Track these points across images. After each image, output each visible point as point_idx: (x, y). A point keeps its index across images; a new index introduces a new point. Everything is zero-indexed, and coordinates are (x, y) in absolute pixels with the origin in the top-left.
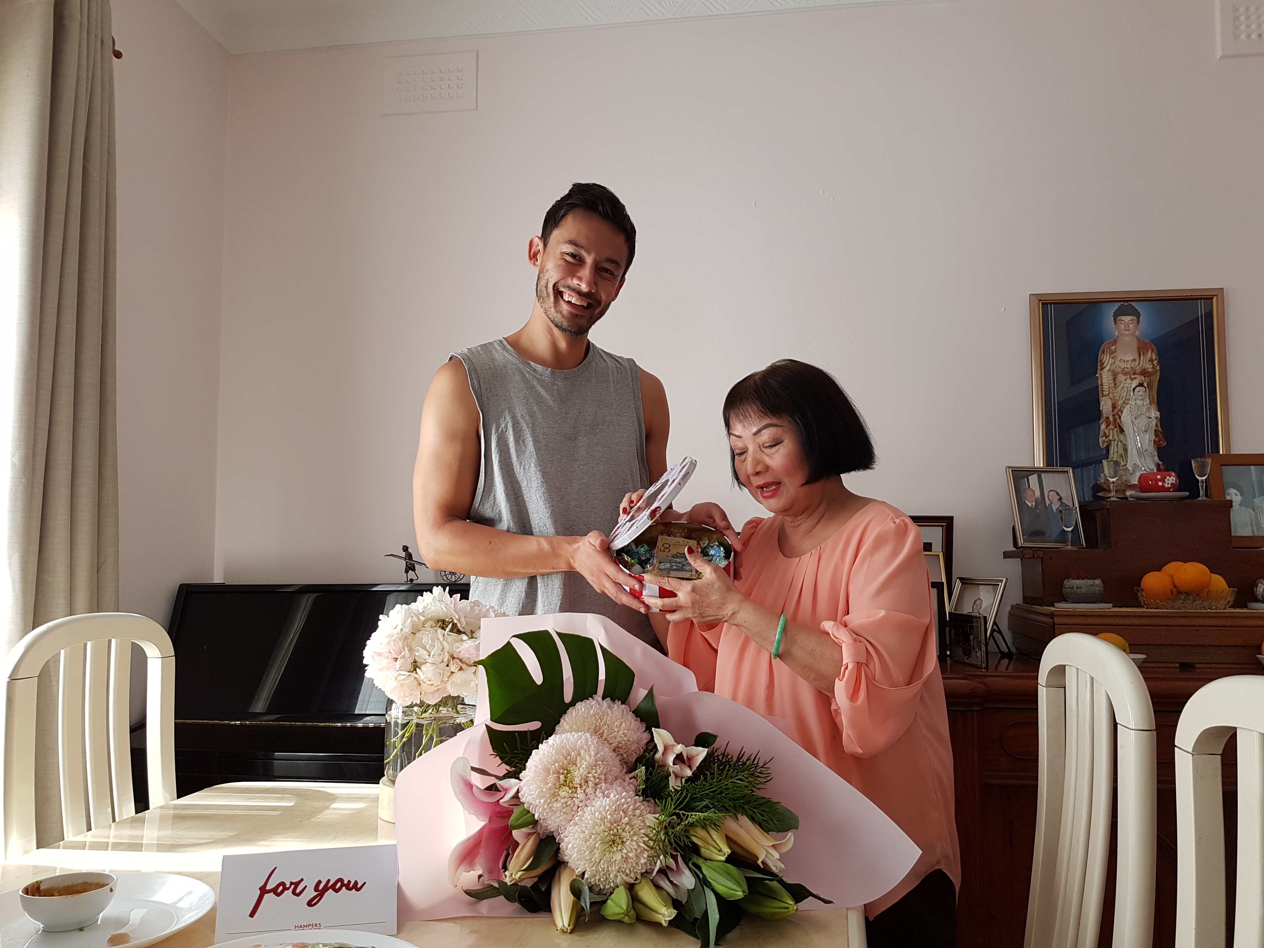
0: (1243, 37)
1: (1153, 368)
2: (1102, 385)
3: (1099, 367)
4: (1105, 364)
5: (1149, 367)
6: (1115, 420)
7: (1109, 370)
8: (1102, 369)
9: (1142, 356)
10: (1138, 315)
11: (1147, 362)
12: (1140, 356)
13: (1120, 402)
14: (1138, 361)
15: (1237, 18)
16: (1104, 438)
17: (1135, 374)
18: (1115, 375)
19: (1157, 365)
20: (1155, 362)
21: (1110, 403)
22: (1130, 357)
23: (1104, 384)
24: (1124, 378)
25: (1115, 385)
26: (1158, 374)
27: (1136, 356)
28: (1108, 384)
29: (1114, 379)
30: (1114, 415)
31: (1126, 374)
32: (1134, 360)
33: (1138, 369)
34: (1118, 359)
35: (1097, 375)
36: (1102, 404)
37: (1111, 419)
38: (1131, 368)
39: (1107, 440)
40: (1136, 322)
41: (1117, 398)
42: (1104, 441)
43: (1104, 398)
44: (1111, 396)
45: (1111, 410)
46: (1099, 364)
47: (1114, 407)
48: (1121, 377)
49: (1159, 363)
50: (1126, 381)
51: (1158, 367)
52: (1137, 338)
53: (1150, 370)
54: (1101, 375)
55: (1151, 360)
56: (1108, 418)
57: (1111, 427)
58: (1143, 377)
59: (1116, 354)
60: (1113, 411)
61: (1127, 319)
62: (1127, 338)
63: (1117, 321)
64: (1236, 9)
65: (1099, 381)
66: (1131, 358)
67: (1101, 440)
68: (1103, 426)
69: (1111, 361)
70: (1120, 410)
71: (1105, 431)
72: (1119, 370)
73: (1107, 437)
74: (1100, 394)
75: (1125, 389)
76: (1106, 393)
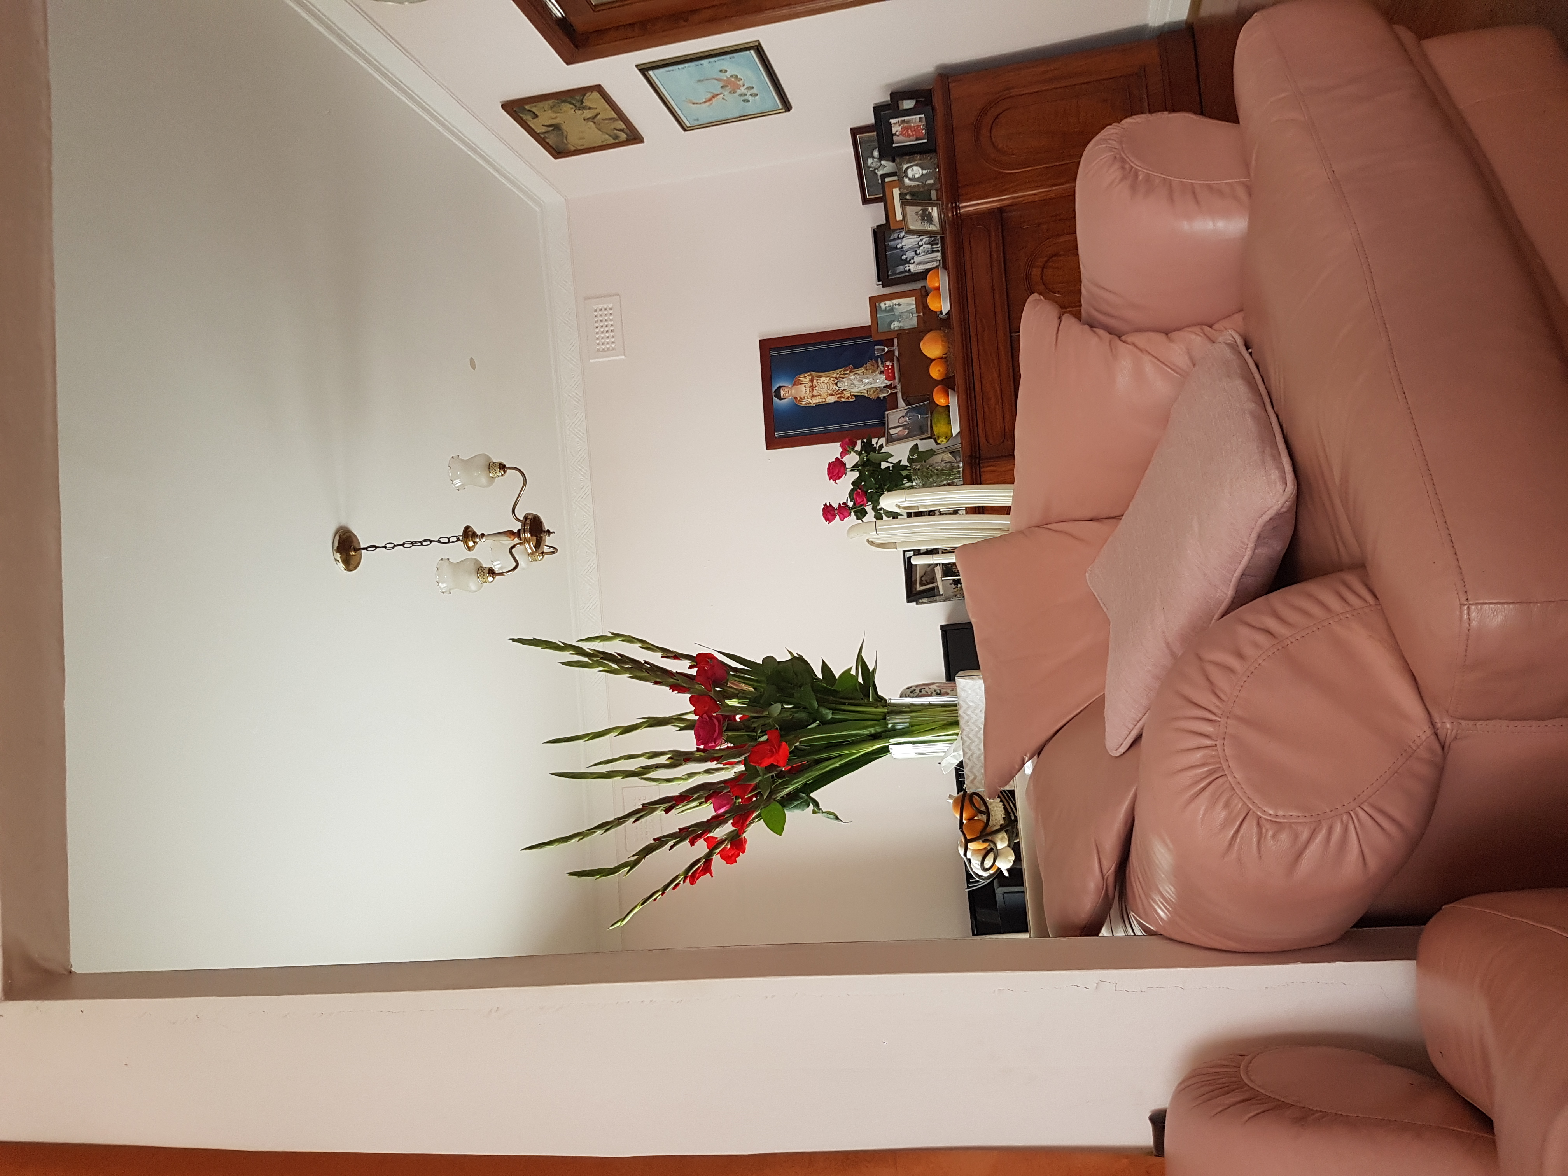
0: (613, 345)
1: (809, 376)
2: (820, 402)
3: (810, 405)
4: (808, 402)
5: (808, 378)
6: (839, 394)
7: (811, 399)
8: (810, 403)
9: (803, 382)
10: (780, 387)
12: (802, 384)
13: (829, 392)
14: (806, 385)
15: (603, 349)
16: (850, 399)
17: (813, 385)
18: (814, 396)
20: (806, 375)
21: (830, 397)
22: (804, 389)
24: (815, 391)
25: (819, 395)
26: (812, 373)
27: (803, 386)
28: (819, 400)
29: (816, 396)
30: (837, 394)
31: (813, 390)
32: (805, 387)
33: (810, 384)
34: (805, 395)
35: (814, 405)
36: (830, 401)
37: (839, 396)
38: (809, 387)
39: (851, 397)
40: (784, 388)
41: (827, 393)
42: (851, 398)
43: (827, 401)
44: (825, 397)
45: (833, 396)
46: (808, 405)
47: (832, 395)
48: (815, 393)
49: (806, 372)
50: (816, 390)
51: (809, 373)
52: (792, 387)
53: (810, 377)
54: (814, 404)
55: (805, 377)
56: (838, 398)
57: (843, 395)
58: (814, 381)
59: (802, 397)
60: (833, 395)
61: (782, 393)
62: (793, 391)
63: (784, 397)
64: (598, 350)
65: (817, 404)
67: (851, 400)
68: (843, 400)
69: (806, 398)
70: (833, 392)
71: (846, 397)
72: (811, 394)
73: (849, 397)
74: (824, 403)
75: (821, 390)
76: (824, 400)
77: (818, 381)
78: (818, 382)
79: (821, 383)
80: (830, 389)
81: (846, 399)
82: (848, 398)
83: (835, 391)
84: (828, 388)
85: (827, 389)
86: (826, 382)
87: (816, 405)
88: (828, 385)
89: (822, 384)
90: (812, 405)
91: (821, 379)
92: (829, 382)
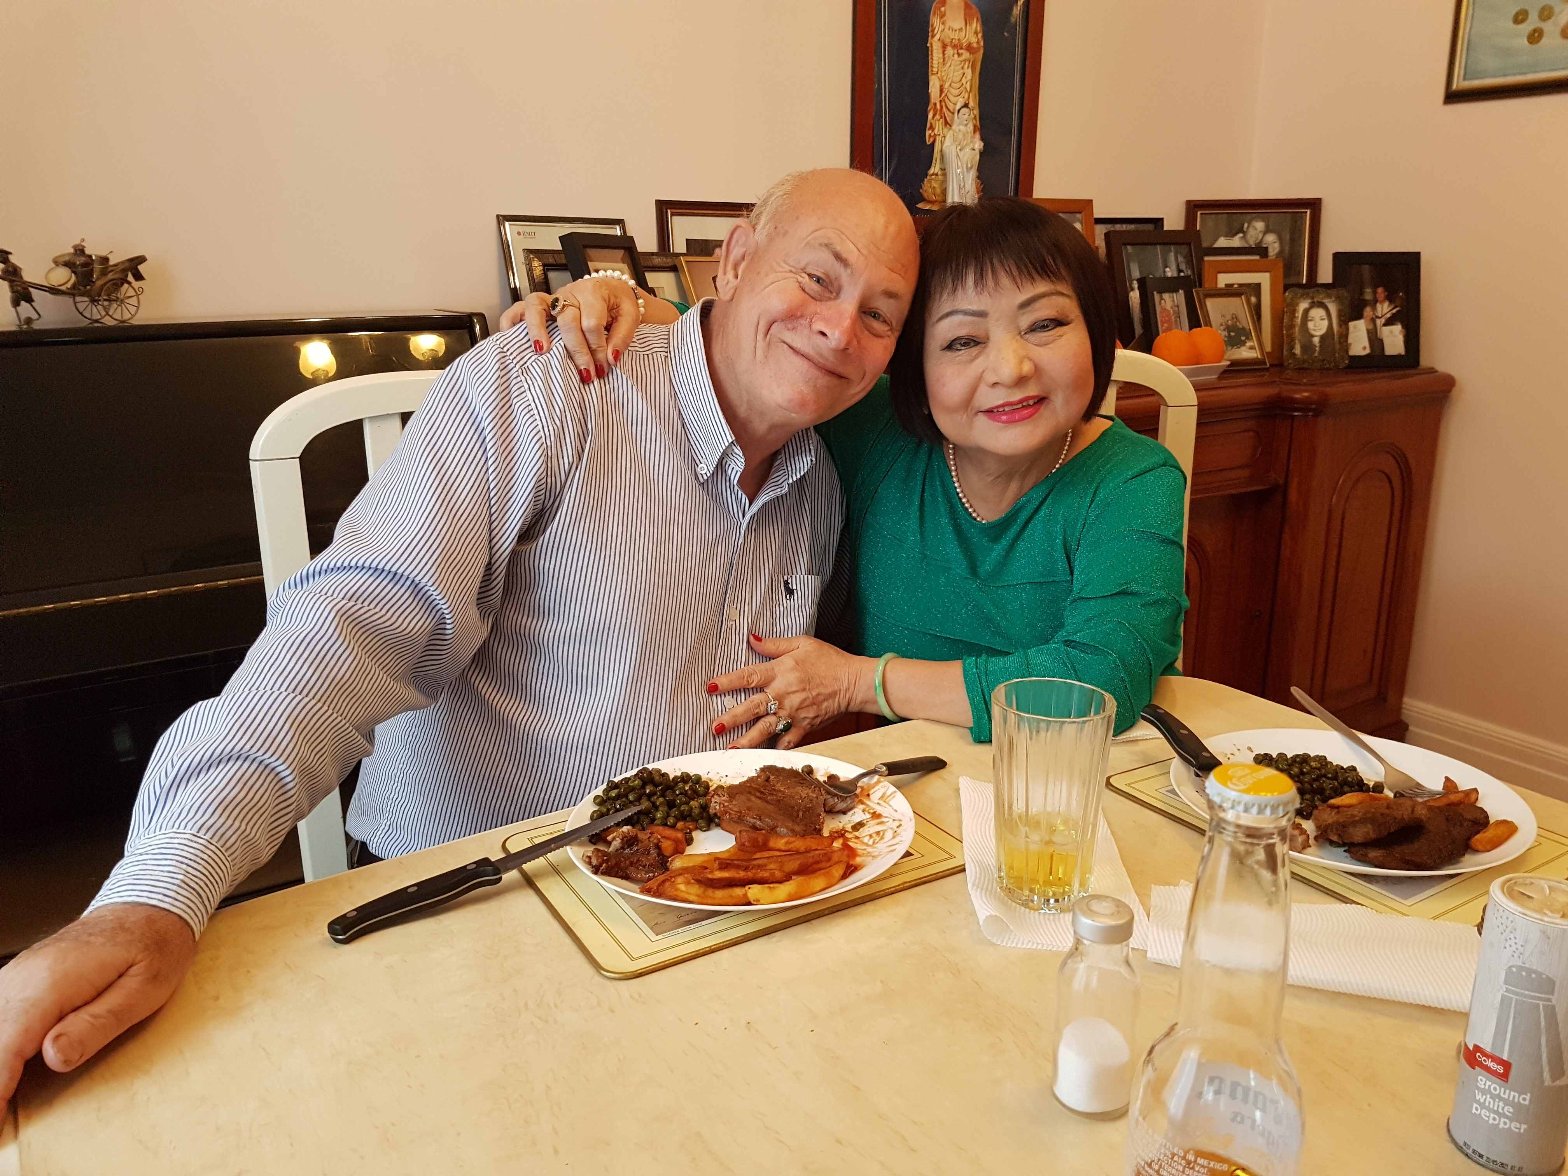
1: (978, 42)
2: (932, 58)
3: (930, 34)
4: (935, 30)
5: (974, 40)
6: (941, 107)
7: (939, 40)
8: (933, 36)
9: (968, 27)
11: (973, 34)
12: (966, 25)
13: (947, 86)
14: (964, 33)
16: (930, 131)
17: (962, 48)
18: (944, 47)
19: (982, 40)
20: (980, 35)
21: (938, 85)
22: (958, 26)
24: (952, 52)
25: (944, 60)
26: (982, 51)
27: (963, 25)
28: (937, 58)
29: (944, 54)
30: (941, 101)
31: (954, 47)
32: (961, 29)
33: (965, 43)
34: (947, 26)
35: (928, 45)
36: (931, 84)
37: (938, 106)
38: (959, 39)
39: (932, 134)
41: (945, 78)
42: (930, 136)
43: (933, 77)
44: (939, 75)
45: (939, 93)
46: (930, 30)
47: (941, 91)
49: (984, 37)
50: (953, 54)
51: (982, 44)
53: (975, 45)
54: (931, 44)
56: (935, 104)
57: (938, 117)
58: (968, 54)
59: (945, 18)
60: (940, 96)
65: (930, 53)
66: (960, 27)
67: (928, 133)
68: (930, 115)
69: (942, 27)
70: (946, 95)
71: (932, 121)
72: (947, 41)
73: (933, 130)
74: (930, 70)
75: (952, 67)
76: (935, 70)
77: (967, 63)
78: (965, 61)
79: (963, 68)
80: (951, 88)
81: (931, 123)
82: (932, 128)
83: (946, 99)
84: (953, 84)
85: (952, 82)
86: (964, 81)
87: (928, 47)
88: (958, 85)
89: (962, 71)
90: (930, 38)
91: (970, 70)
92: (962, 88)
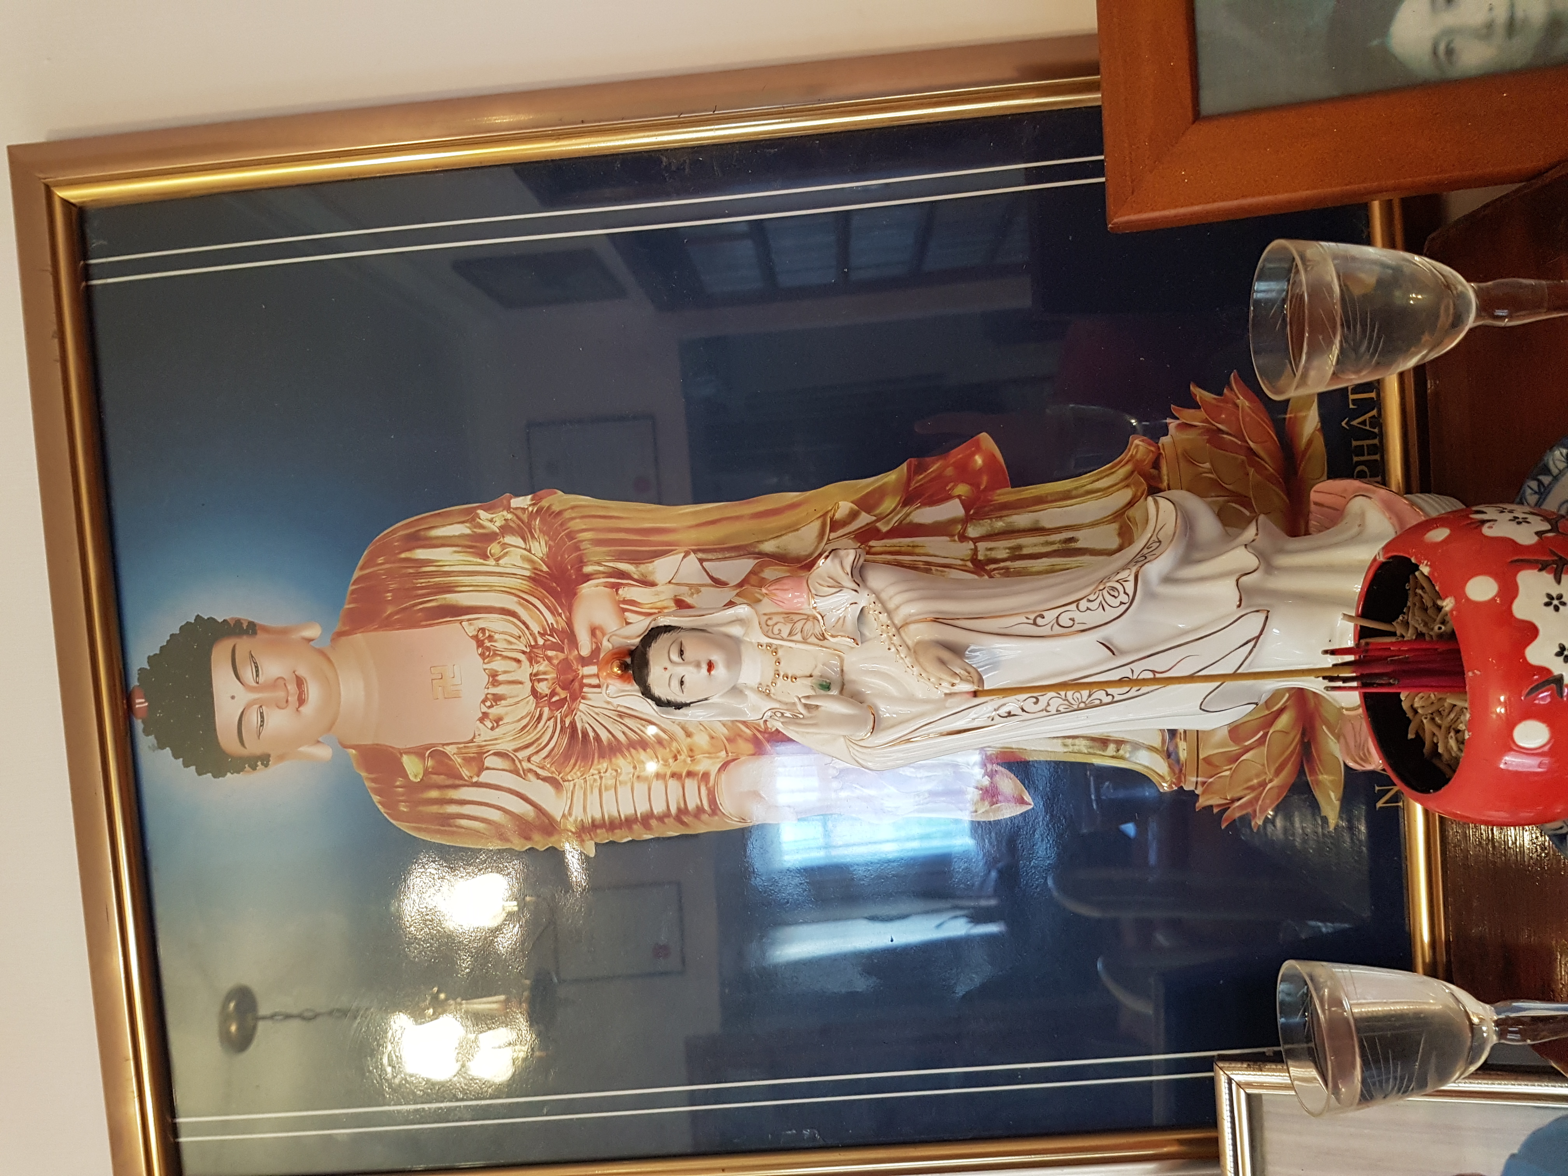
5: (520, 557)
9: (458, 596)
10: (205, 634)
11: (490, 566)
12: (455, 608)
14: (484, 621)
19: (508, 508)
22: (469, 669)
23: (642, 808)
27: (450, 633)
28: (641, 788)
32: (480, 642)
49: (489, 497)
55: (479, 542)
61: (231, 695)
62: (350, 691)
66: (474, 657)
